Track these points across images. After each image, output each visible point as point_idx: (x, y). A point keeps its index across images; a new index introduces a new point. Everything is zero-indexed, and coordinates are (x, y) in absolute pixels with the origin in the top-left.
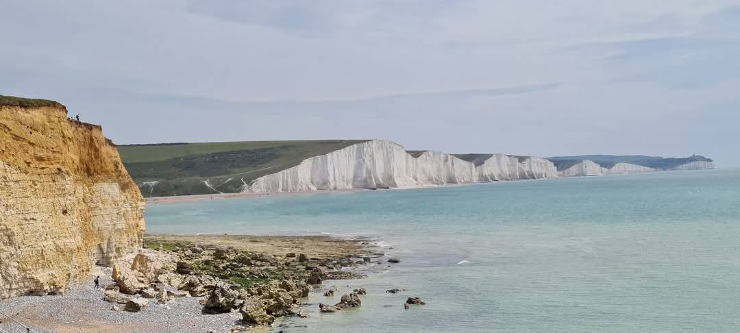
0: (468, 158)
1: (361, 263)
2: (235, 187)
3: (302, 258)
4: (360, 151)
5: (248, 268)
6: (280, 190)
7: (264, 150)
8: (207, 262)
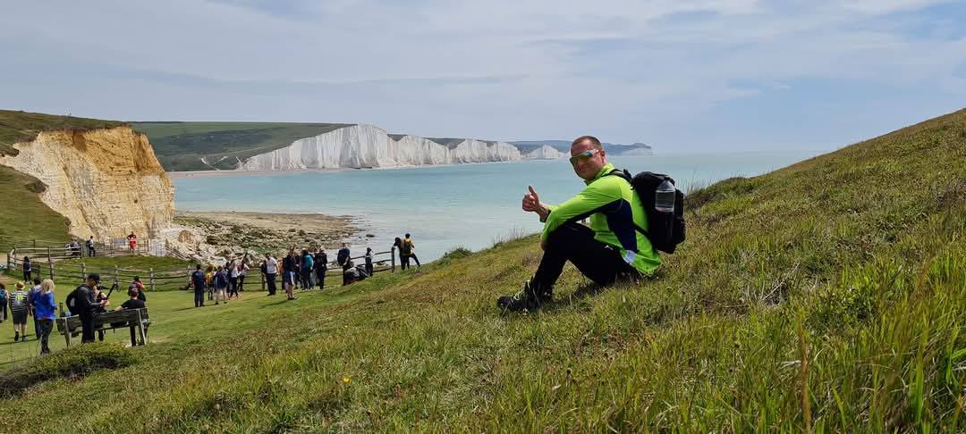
0: (442, 142)
1: (346, 237)
2: (230, 165)
3: (302, 233)
4: (346, 135)
5: (261, 240)
6: (273, 168)
7: (257, 131)
8: (228, 236)
